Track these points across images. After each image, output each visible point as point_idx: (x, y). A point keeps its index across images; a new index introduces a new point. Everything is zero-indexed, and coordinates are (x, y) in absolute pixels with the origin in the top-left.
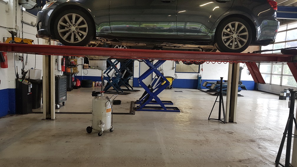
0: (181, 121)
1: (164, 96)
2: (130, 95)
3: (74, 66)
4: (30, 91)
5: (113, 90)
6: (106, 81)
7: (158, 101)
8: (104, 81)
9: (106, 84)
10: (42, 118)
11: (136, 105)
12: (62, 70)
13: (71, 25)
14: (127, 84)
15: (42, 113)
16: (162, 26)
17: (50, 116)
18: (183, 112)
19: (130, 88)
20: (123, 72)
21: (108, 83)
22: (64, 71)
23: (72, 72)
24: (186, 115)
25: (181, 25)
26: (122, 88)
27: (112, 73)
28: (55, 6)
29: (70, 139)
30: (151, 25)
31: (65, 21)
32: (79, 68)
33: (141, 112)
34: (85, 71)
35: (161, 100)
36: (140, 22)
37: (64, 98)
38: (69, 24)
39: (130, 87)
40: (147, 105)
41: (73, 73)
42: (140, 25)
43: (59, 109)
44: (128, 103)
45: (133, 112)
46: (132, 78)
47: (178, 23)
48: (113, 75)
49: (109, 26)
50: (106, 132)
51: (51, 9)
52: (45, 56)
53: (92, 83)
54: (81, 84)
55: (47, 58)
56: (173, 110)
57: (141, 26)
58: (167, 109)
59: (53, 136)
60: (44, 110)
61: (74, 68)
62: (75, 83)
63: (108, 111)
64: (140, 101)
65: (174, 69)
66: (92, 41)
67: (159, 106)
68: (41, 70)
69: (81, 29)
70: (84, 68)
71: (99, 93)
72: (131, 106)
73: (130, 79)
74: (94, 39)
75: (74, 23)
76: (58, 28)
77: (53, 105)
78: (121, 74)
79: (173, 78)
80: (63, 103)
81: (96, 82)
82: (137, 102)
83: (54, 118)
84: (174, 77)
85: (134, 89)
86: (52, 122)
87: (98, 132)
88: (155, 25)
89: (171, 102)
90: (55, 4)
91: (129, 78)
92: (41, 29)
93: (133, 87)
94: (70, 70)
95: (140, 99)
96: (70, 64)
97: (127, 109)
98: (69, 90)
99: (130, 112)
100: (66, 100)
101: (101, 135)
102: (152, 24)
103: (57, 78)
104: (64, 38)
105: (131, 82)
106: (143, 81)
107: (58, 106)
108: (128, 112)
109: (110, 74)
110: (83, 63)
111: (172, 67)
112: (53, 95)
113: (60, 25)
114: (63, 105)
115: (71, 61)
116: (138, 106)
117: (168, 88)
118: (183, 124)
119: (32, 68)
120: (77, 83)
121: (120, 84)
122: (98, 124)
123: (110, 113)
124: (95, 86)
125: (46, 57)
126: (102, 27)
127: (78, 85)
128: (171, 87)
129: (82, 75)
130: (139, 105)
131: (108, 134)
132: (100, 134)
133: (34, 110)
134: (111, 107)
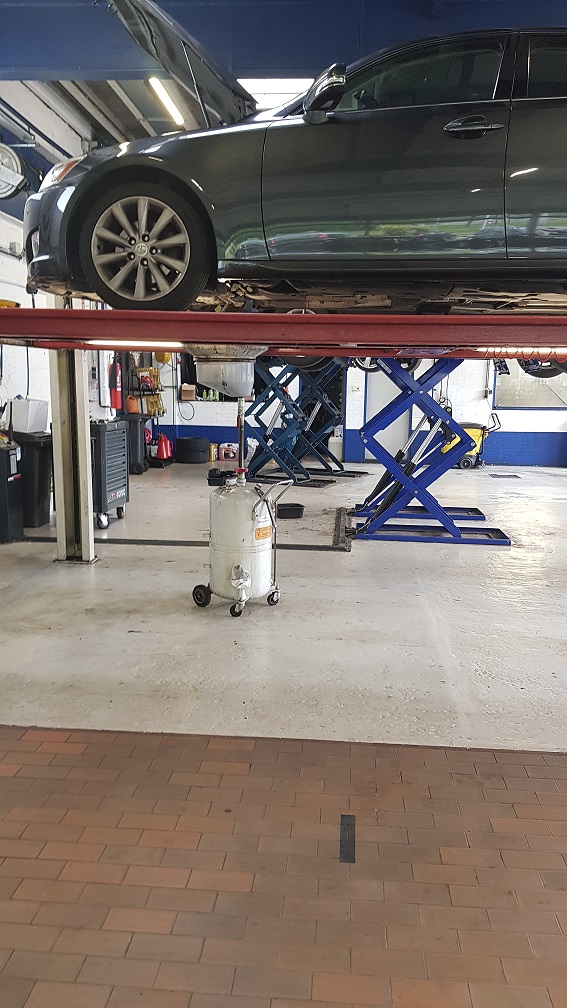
0: (516, 574)
1: (452, 489)
2: (331, 488)
3: (151, 390)
4: (14, 470)
5: (278, 470)
6: (253, 443)
7: (430, 508)
8: (246, 442)
9: (252, 452)
10: (55, 557)
11: (355, 522)
12: (114, 404)
13: (133, 239)
14: (323, 452)
15: (54, 540)
16: (448, 231)
17: (80, 549)
18: (520, 546)
19: (334, 467)
20: (308, 409)
21: (259, 449)
22: (120, 407)
23: (145, 412)
24: (532, 554)
25: (519, 225)
26: (306, 464)
27: (271, 414)
28: (80, 175)
29: (143, 622)
30: (408, 229)
31: (114, 226)
32: (167, 397)
33: (371, 542)
34: (185, 407)
35: (443, 503)
36: (369, 221)
37: (121, 493)
38: (129, 235)
39: (335, 460)
40: (391, 522)
41: (146, 415)
42: (369, 228)
43: (106, 528)
44: (325, 512)
45: (343, 542)
46: (338, 430)
47: (511, 216)
48: (274, 420)
49: (261, 239)
50: (256, 604)
51: (70, 185)
52: (55, 352)
53: (210, 450)
54: (172, 451)
55: (64, 359)
56: (485, 537)
57: (372, 233)
58: (463, 536)
59: (91, 611)
60: (60, 530)
61: (151, 398)
62: (154, 450)
63: (260, 534)
64: (368, 509)
65: (490, 396)
66: (204, 294)
67: (437, 523)
68: (47, 403)
69: (167, 251)
70: (181, 397)
71: (231, 474)
72: (337, 525)
73: (332, 433)
74: (213, 287)
75: (143, 231)
76: (94, 251)
77: (87, 514)
78: (303, 418)
79: (484, 428)
80: (120, 510)
81: (221, 446)
82: (359, 510)
83: (92, 557)
84: (489, 424)
85: (348, 467)
86: (84, 568)
87: (230, 604)
88: (422, 226)
89: (476, 510)
90: (79, 167)
91: (328, 431)
92: (39, 255)
93: (343, 461)
94: (138, 406)
95: (368, 500)
96: (136, 384)
97: (325, 534)
98: (135, 469)
99: (336, 542)
100: (128, 501)
101: (241, 612)
102: (411, 226)
103: (97, 429)
104: (114, 284)
105: (335, 444)
106: (380, 437)
107: (104, 519)
108: (329, 542)
109: (266, 418)
110: (179, 383)
111: (483, 389)
112: (85, 482)
113: (100, 239)
114: (120, 517)
115: (141, 374)
116: (363, 524)
117: (468, 466)
118: (521, 585)
119: (19, 397)
120: (160, 450)
121: (300, 451)
122: (229, 578)
123: (268, 542)
124: (218, 459)
125: (59, 355)
126: (238, 242)
127: (165, 456)
128: (478, 458)
129: (178, 423)
130: (363, 520)
131: (260, 611)
132: (237, 610)
133: (30, 532)
134: (269, 523)
